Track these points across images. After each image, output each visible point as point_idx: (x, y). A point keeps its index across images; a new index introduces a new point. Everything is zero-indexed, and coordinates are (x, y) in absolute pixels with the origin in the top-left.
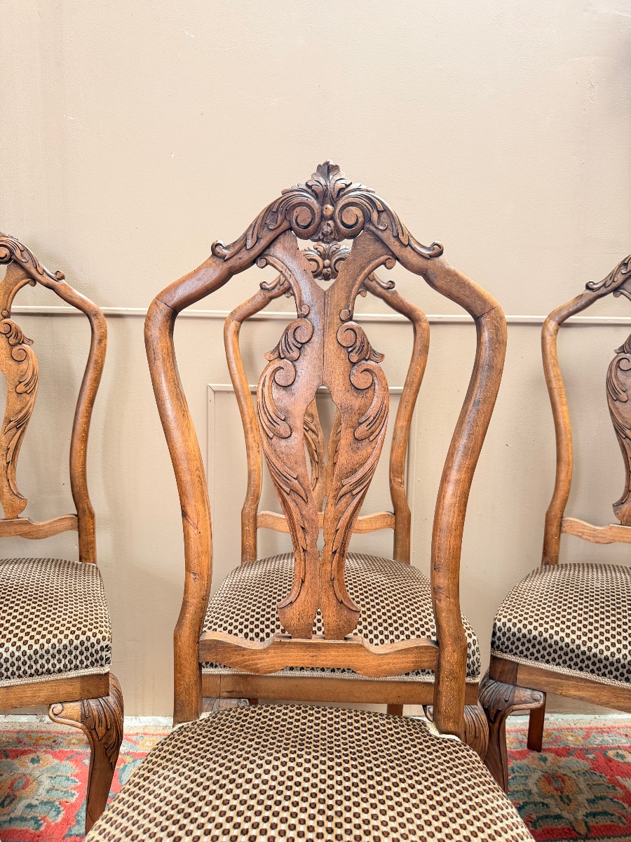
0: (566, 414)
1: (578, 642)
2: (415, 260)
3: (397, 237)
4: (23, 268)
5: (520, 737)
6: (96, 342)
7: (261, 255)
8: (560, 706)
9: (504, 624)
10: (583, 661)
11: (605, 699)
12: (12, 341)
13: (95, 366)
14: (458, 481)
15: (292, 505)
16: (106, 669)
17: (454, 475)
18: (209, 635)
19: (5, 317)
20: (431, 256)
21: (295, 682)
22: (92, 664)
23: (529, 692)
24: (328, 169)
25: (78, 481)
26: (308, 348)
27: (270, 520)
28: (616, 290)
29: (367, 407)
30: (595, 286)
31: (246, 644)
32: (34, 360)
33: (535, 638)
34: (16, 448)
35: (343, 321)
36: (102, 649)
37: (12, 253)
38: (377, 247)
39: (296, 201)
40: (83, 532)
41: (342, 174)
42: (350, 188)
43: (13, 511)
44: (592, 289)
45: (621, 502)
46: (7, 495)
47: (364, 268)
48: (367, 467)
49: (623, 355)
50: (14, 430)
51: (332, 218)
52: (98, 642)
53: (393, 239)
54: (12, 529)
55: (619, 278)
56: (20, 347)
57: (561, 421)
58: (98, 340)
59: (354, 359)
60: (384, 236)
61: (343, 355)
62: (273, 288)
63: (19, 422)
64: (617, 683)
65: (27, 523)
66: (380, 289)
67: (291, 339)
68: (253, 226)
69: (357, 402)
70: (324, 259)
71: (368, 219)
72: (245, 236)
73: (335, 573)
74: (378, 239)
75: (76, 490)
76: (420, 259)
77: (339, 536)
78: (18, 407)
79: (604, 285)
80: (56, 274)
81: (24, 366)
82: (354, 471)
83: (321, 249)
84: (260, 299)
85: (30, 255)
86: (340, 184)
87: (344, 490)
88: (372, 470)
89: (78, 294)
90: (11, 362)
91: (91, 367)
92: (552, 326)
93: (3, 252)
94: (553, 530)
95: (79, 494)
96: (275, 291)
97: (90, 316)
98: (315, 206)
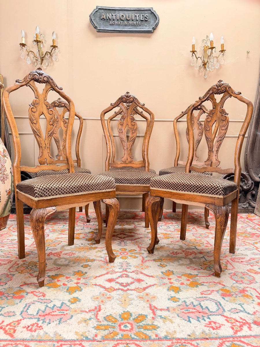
3: (138, 103)
4: (67, 108)
6: (81, 124)
12: (64, 123)
15: (123, 143)
20: (143, 106)
24: (128, 93)
39: (123, 97)
40: (78, 163)
44: (183, 113)
51: (128, 100)
54: (64, 162)
56: (66, 124)
57: (177, 140)
66: (140, 113)
67: (123, 118)
68: (117, 101)
70: (128, 107)
73: (129, 153)
74: (135, 103)
75: (77, 154)
77: (130, 147)
78: (65, 137)
79: (185, 112)
82: (132, 138)
83: (127, 105)
84: (115, 115)
86: (130, 95)
89: (78, 114)
91: (80, 129)
92: (175, 121)
93: (63, 105)
94: (176, 163)
95: (77, 156)
96: (118, 113)
97: (80, 118)
98: (126, 98)
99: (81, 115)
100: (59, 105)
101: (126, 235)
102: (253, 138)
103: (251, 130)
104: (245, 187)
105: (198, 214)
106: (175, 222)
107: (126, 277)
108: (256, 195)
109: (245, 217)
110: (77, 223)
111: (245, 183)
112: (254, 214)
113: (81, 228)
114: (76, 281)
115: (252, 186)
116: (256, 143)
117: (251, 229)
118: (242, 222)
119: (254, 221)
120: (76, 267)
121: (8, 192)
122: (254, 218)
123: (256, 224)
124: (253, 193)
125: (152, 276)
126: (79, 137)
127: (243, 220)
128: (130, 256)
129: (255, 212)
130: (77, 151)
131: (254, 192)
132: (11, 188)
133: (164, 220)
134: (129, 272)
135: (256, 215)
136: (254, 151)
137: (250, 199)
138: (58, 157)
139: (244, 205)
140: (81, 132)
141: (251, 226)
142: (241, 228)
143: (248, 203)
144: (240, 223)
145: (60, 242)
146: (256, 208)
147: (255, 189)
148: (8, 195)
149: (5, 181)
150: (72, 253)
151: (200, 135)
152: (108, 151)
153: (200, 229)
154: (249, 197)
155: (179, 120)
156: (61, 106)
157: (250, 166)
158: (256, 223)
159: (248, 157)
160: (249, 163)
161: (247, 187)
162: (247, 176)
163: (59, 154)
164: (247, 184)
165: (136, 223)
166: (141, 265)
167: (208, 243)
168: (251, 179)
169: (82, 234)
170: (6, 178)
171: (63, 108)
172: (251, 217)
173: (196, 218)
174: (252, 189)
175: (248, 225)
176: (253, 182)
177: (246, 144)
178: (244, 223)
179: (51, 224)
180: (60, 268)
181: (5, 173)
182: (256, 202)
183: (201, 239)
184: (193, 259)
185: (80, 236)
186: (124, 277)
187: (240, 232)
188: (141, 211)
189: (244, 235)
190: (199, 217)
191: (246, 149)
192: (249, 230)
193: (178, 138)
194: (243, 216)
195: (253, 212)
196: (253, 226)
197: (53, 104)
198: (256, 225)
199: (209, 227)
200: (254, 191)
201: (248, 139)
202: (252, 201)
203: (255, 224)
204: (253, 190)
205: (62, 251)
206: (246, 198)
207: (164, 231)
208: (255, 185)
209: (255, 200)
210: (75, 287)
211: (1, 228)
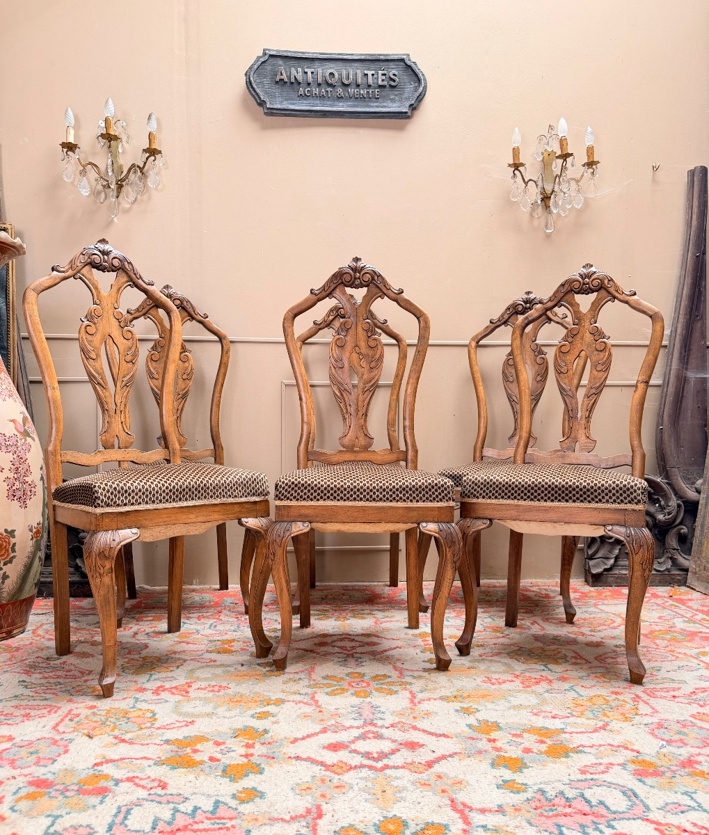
0: (482, 391)
2: (393, 295)
4: (187, 311)
7: (330, 293)
12: (181, 350)
13: (223, 365)
15: (345, 395)
20: (399, 294)
24: (357, 260)
26: (350, 331)
28: (505, 323)
29: (375, 355)
30: (495, 322)
32: (192, 361)
34: (182, 409)
35: (364, 320)
37: (182, 303)
38: (377, 289)
39: (344, 272)
40: (218, 458)
41: (363, 261)
44: (492, 323)
45: (513, 436)
46: (177, 435)
47: (372, 299)
48: (375, 380)
49: (510, 357)
50: (181, 399)
51: (359, 278)
53: (384, 287)
55: (506, 317)
56: (184, 354)
57: (480, 394)
59: (369, 334)
60: (380, 286)
61: (365, 333)
62: (321, 324)
63: (184, 395)
65: (188, 451)
66: (379, 324)
68: (327, 282)
69: (371, 353)
71: (373, 279)
72: (324, 286)
73: (363, 423)
74: (378, 287)
75: (214, 433)
76: (395, 295)
77: (365, 408)
78: (183, 387)
79: (499, 321)
80: (204, 315)
81: (187, 364)
82: (371, 381)
84: (313, 330)
85: (191, 304)
86: (362, 265)
87: (366, 389)
89: (215, 326)
90: (180, 362)
91: (222, 366)
92: (473, 344)
93: (177, 302)
94: (478, 454)
96: (322, 326)
97: (221, 339)
98: (352, 273)
99: (223, 330)
101: (356, 641)
102: (676, 388)
103: (671, 366)
104: (661, 517)
105: (540, 589)
106: (482, 610)
107: (375, 738)
108: (689, 537)
109: (666, 595)
110: (219, 616)
111: (660, 505)
112: (688, 587)
113: (232, 628)
114: (243, 751)
115: (678, 512)
116: (684, 398)
117: (685, 622)
118: (660, 608)
119: (690, 604)
120: (237, 718)
121: (34, 530)
122: (690, 597)
123: (697, 610)
124: (682, 531)
125: (444, 735)
127: (659, 601)
128: (377, 690)
129: (689, 581)
130: (213, 423)
131: (684, 530)
132: (41, 522)
133: (452, 605)
134: (382, 727)
135: (692, 589)
136: (681, 422)
137: (675, 547)
139: (659, 563)
141: (683, 616)
142: (657, 620)
143: (671, 558)
144: (653, 608)
145: (181, 661)
146: (692, 572)
147: (688, 522)
148: (34, 540)
149: (28, 502)
150: (220, 686)
151: (539, 378)
152: (305, 420)
153: (551, 624)
154: (672, 542)
155: (482, 342)
157: (672, 460)
158: (695, 608)
159: (666, 438)
160: (669, 453)
161: (667, 517)
162: (665, 487)
164: (664, 508)
165: (379, 615)
166: (409, 711)
167: (579, 657)
168: (675, 495)
169: (238, 641)
170: (29, 493)
172: (680, 594)
173: (537, 598)
174: (678, 521)
175: (676, 613)
176: (682, 503)
177: (658, 403)
178: (664, 608)
179: (150, 620)
180: (193, 721)
181: (27, 479)
182: (690, 555)
183: (559, 647)
184: (546, 695)
185: (232, 646)
186: (370, 738)
187: (658, 629)
188: (387, 585)
189: (669, 637)
190: (543, 597)
191: (658, 415)
192: (679, 624)
193: (481, 388)
194: (660, 594)
195: (683, 583)
196: (688, 616)
198: (697, 613)
199: (575, 619)
200: (684, 527)
201: (663, 390)
202: (681, 553)
203: (693, 610)
204: (681, 523)
205: (191, 683)
206: (664, 544)
207: (456, 631)
208: (686, 511)
209: (688, 551)
210: (242, 765)
211: (15, 632)
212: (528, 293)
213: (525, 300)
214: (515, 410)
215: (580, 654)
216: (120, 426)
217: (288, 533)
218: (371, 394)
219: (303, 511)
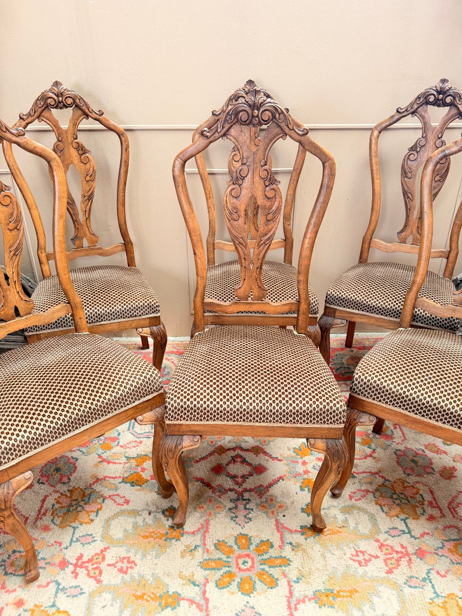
0: (379, 185)
1: (363, 300)
3: (287, 126)
4: (81, 109)
5: (342, 342)
6: (124, 150)
7: (224, 134)
8: (365, 329)
9: (331, 293)
10: (368, 308)
11: (372, 322)
12: (81, 152)
13: (124, 164)
14: (310, 238)
15: (240, 249)
16: (159, 314)
17: (309, 235)
18: (207, 300)
19: (75, 139)
20: (303, 135)
21: (239, 318)
22: (153, 312)
23: (340, 320)
25: (123, 227)
26: (246, 179)
27: (221, 245)
28: (413, 113)
29: (272, 206)
30: (401, 111)
31: (223, 303)
32: (93, 162)
33: (344, 298)
34: (90, 210)
35: (262, 166)
36: (157, 306)
37: (74, 101)
38: (279, 129)
39: (240, 109)
40: (129, 253)
42: (266, 102)
43: (93, 243)
44: (399, 112)
45: (401, 232)
46: (89, 235)
47: (272, 140)
48: (272, 232)
49: (412, 152)
50: (88, 201)
51: (257, 116)
52: (155, 304)
53: (285, 127)
54: (94, 251)
55: (415, 106)
56: (85, 155)
58: (125, 148)
59: (267, 184)
60: (282, 125)
61: (262, 182)
63: (89, 196)
64: (378, 316)
65: (100, 249)
67: (239, 175)
69: (268, 204)
71: (274, 117)
74: (279, 126)
75: (122, 231)
76: (298, 136)
77: (260, 261)
78: (88, 189)
79: (406, 110)
80: (99, 111)
81: (88, 166)
82: (266, 234)
84: (212, 120)
85: (84, 101)
86: (262, 100)
87: (262, 242)
88: (274, 233)
89: (112, 123)
90: (82, 165)
93: (70, 101)
95: (124, 233)
97: (119, 134)
98: (250, 111)
100: (59, 102)
126: (121, 187)
138: (77, 242)
140: (126, 172)
145: (101, 500)
150: (128, 560)
151: (438, 178)
152: (200, 274)
156: (64, 105)
163: (78, 235)
167: (434, 503)
171: (70, 110)
184: (407, 590)
185: (143, 470)
197: (42, 103)
205: (105, 549)
212: (444, 81)
213: (439, 89)
214: (409, 207)
215: (436, 496)
216: (17, 296)
217: (180, 447)
218: (267, 247)
219: (193, 428)
